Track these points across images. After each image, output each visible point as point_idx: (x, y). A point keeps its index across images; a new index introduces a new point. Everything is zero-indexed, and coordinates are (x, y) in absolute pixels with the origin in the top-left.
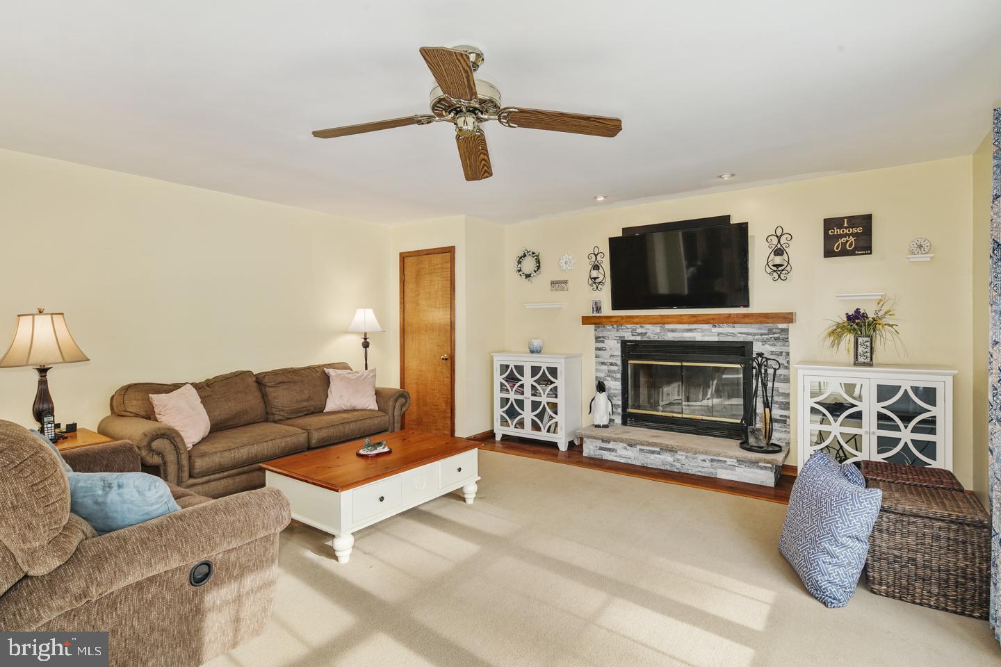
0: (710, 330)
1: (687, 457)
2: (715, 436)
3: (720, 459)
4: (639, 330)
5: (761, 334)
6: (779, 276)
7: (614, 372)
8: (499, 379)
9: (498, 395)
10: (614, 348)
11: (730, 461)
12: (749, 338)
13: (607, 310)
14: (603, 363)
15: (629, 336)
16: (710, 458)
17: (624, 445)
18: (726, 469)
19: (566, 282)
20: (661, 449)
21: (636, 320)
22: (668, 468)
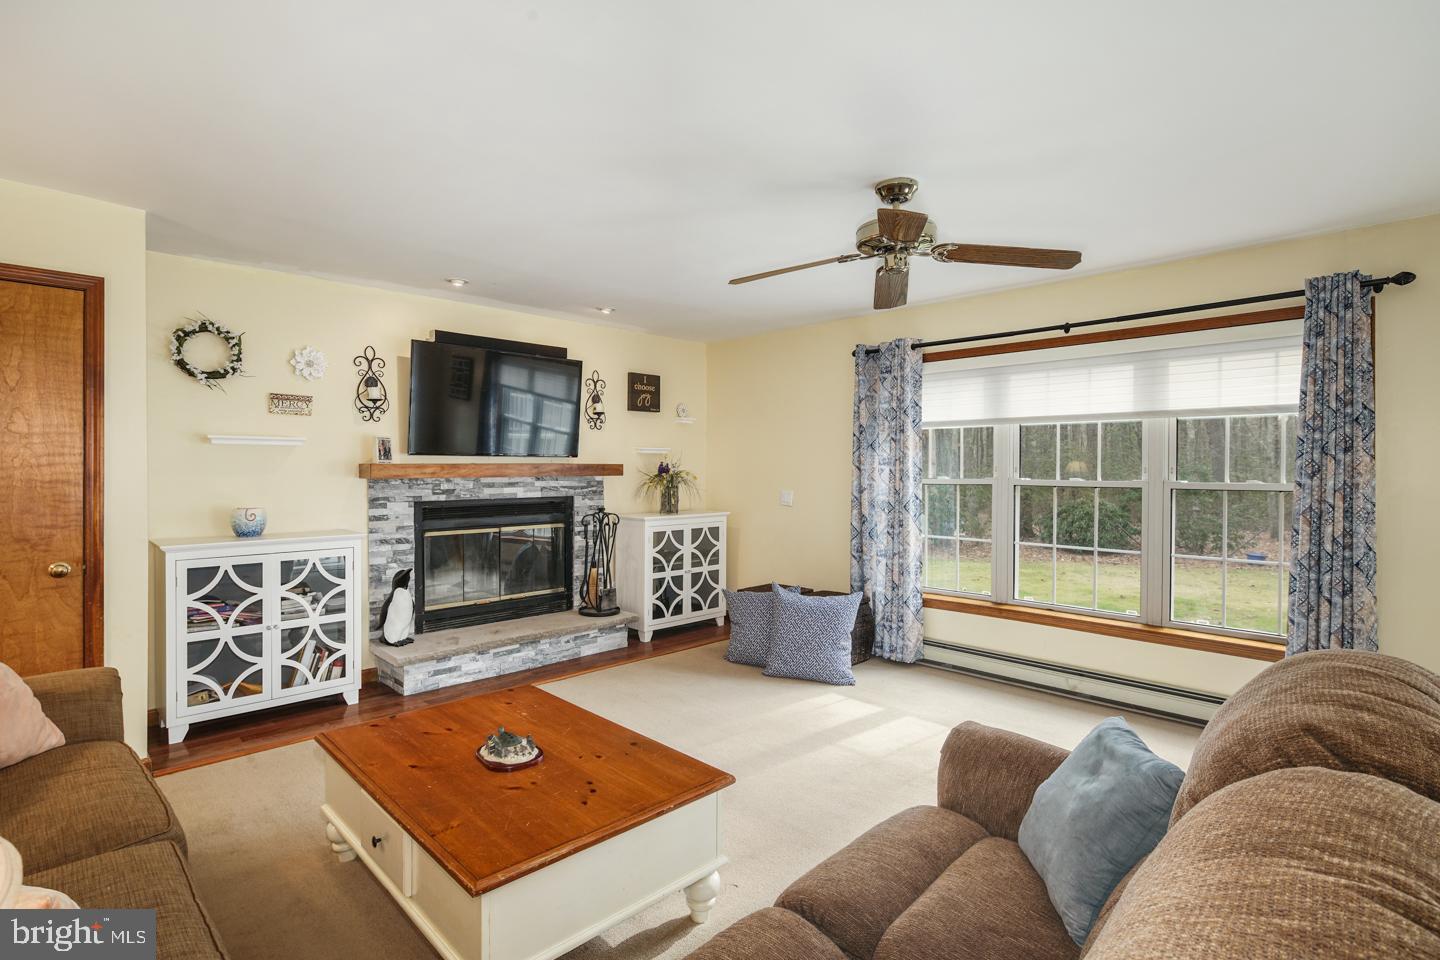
0: (533, 484)
1: (550, 644)
3: (584, 633)
4: (445, 486)
5: (582, 488)
7: (404, 552)
9: (179, 637)
10: (401, 513)
11: (591, 634)
12: (571, 492)
13: (400, 455)
14: (383, 542)
15: (428, 496)
16: (573, 636)
17: (473, 655)
18: (589, 643)
19: (308, 400)
20: (521, 644)
22: (530, 665)
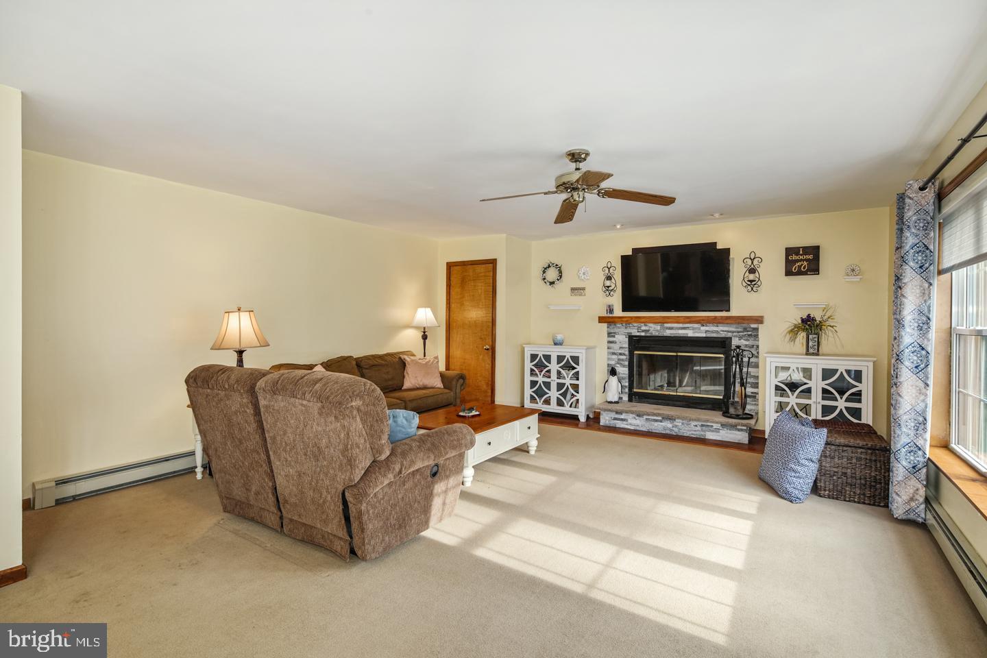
0: (699, 329)
1: (683, 424)
2: (702, 409)
3: (709, 424)
4: (644, 328)
5: (738, 332)
6: (752, 289)
7: (623, 360)
8: (528, 365)
9: (528, 378)
10: (622, 340)
11: (716, 426)
12: (729, 335)
13: (618, 312)
14: (614, 354)
15: (635, 332)
16: (700, 423)
17: (634, 416)
18: (713, 431)
19: (583, 289)
20: (663, 418)
21: (643, 320)
22: (668, 432)
